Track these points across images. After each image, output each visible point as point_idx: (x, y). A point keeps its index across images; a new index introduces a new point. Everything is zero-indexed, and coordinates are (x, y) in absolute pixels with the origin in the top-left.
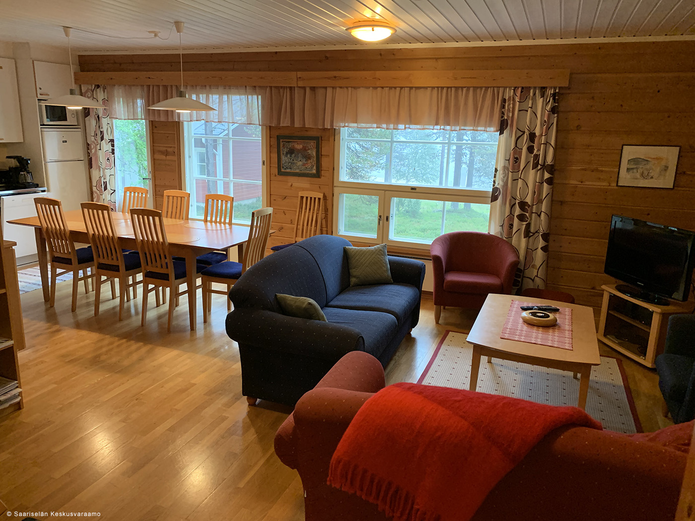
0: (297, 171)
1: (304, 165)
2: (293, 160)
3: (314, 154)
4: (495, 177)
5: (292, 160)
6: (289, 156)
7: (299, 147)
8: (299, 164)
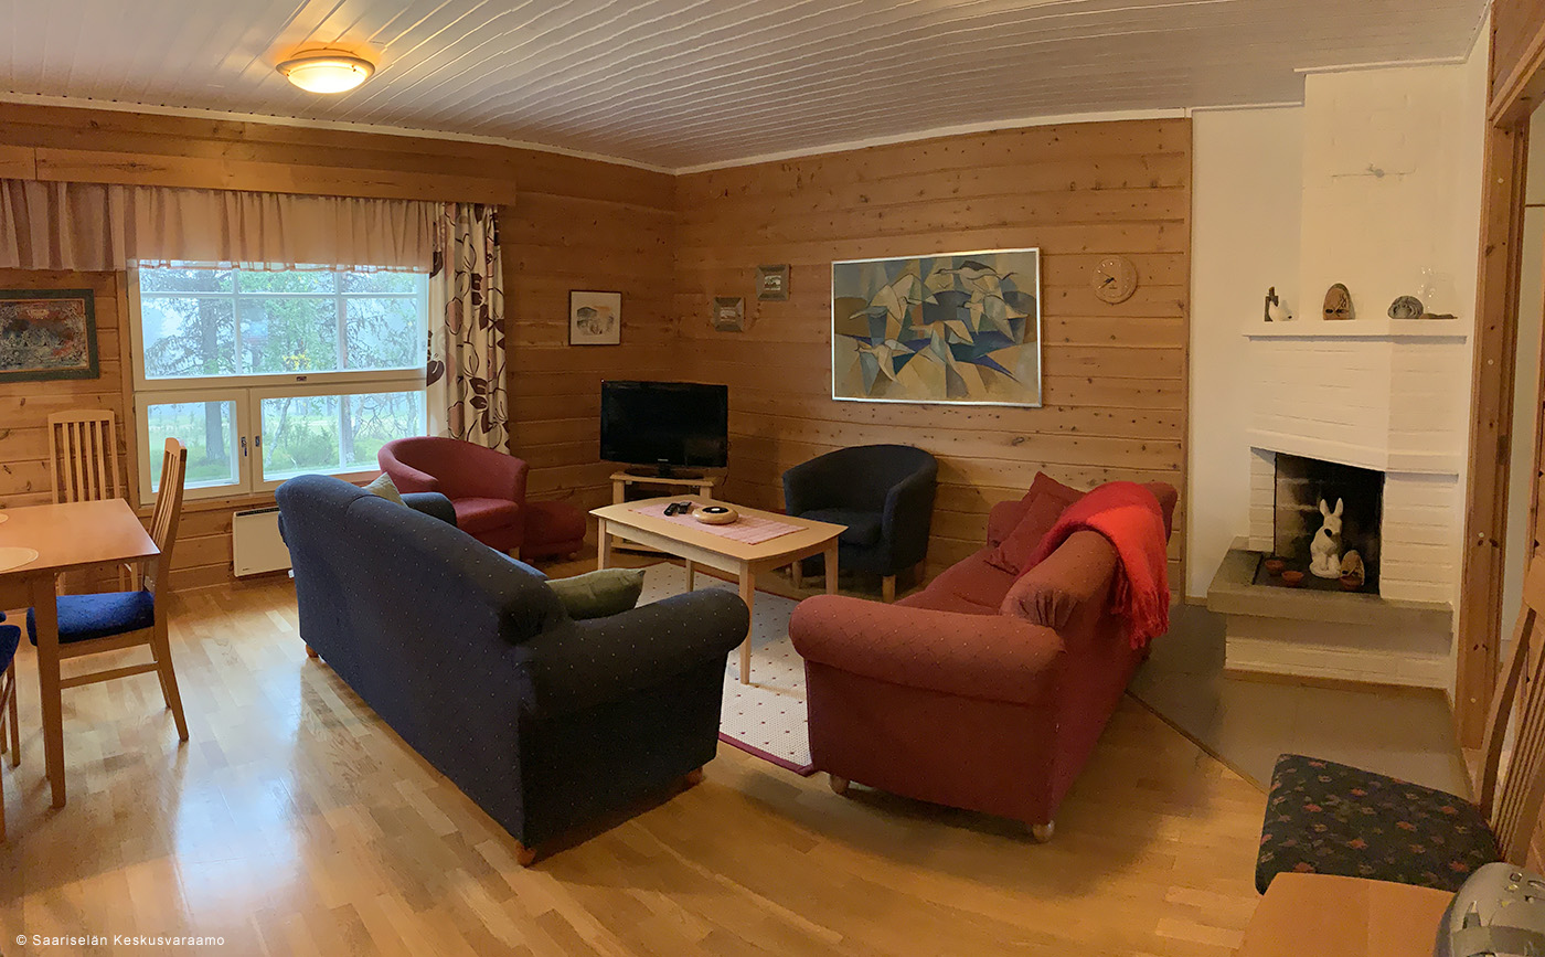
0: (40, 367)
1: (56, 352)
2: (26, 345)
3: (82, 325)
4: (429, 345)
5: (22, 344)
6: (12, 336)
7: (39, 313)
8: (43, 352)
